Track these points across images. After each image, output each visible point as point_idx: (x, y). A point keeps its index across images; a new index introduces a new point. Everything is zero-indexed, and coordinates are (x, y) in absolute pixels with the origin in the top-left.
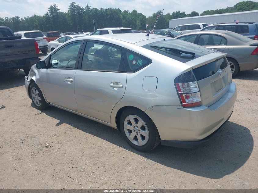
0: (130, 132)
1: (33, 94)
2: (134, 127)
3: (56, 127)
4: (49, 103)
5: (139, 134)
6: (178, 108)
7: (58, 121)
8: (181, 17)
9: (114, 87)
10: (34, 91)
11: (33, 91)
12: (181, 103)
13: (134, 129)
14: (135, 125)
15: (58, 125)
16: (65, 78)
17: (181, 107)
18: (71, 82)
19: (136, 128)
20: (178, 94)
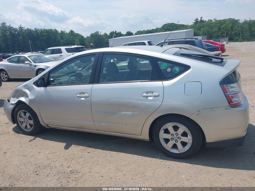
0: (167, 141)
1: (20, 118)
2: (172, 135)
3: (66, 150)
4: (47, 125)
5: (179, 141)
6: (226, 109)
7: (64, 144)
8: (118, 36)
9: (147, 97)
10: (22, 114)
11: (20, 114)
12: (229, 104)
13: (172, 137)
14: (174, 133)
15: (66, 148)
16: (77, 94)
17: (229, 107)
18: (86, 97)
19: (175, 136)
20: (225, 95)
